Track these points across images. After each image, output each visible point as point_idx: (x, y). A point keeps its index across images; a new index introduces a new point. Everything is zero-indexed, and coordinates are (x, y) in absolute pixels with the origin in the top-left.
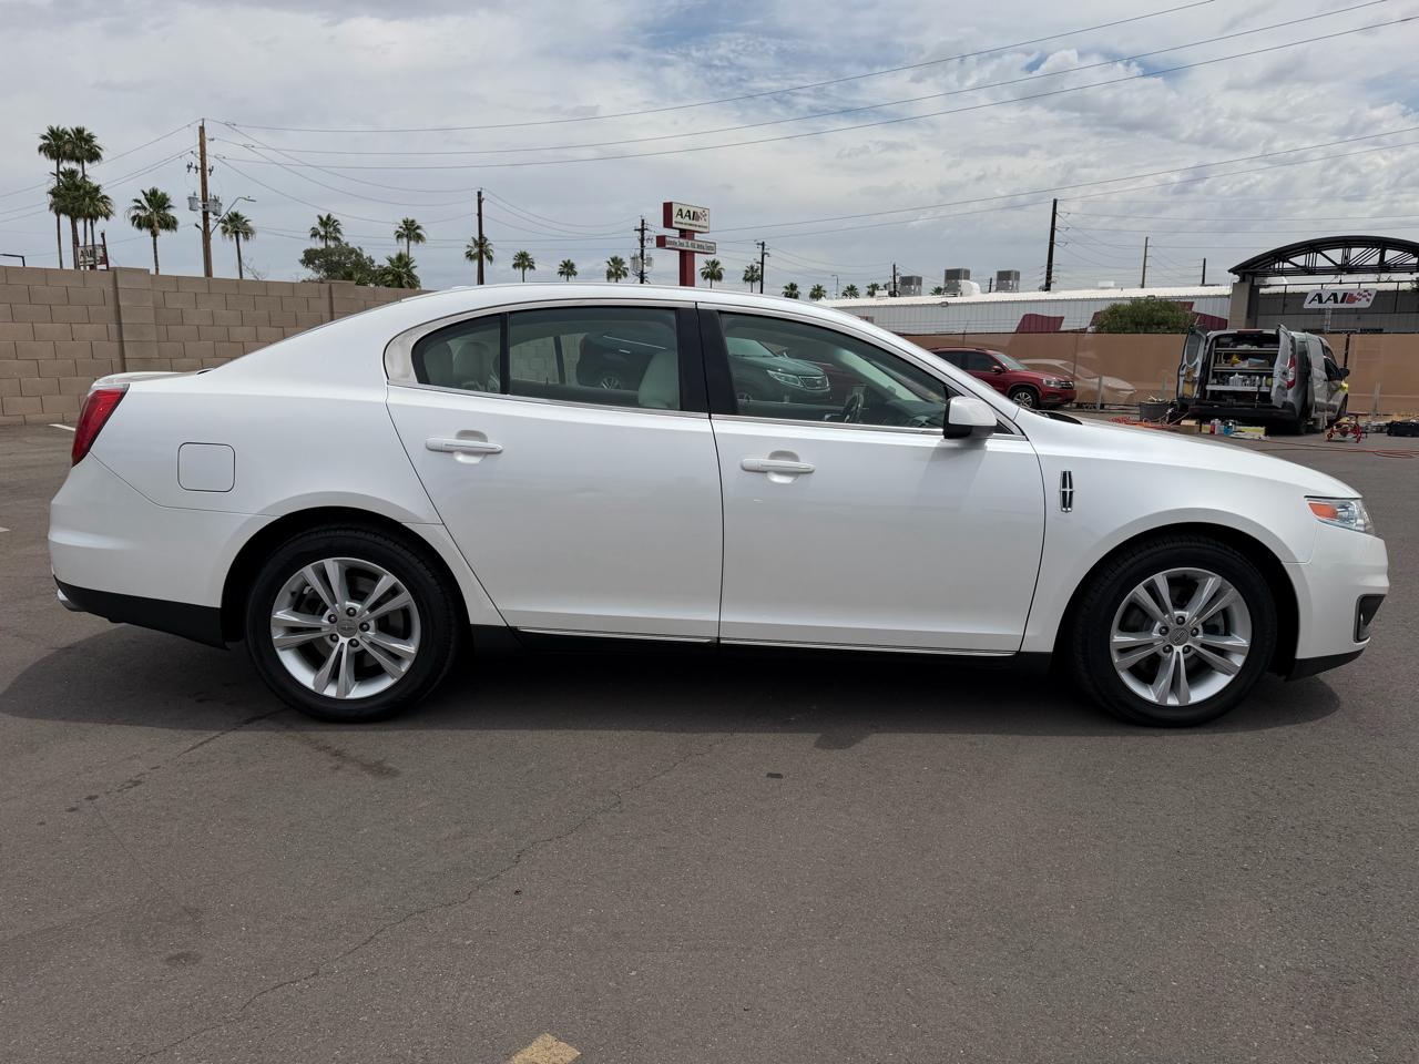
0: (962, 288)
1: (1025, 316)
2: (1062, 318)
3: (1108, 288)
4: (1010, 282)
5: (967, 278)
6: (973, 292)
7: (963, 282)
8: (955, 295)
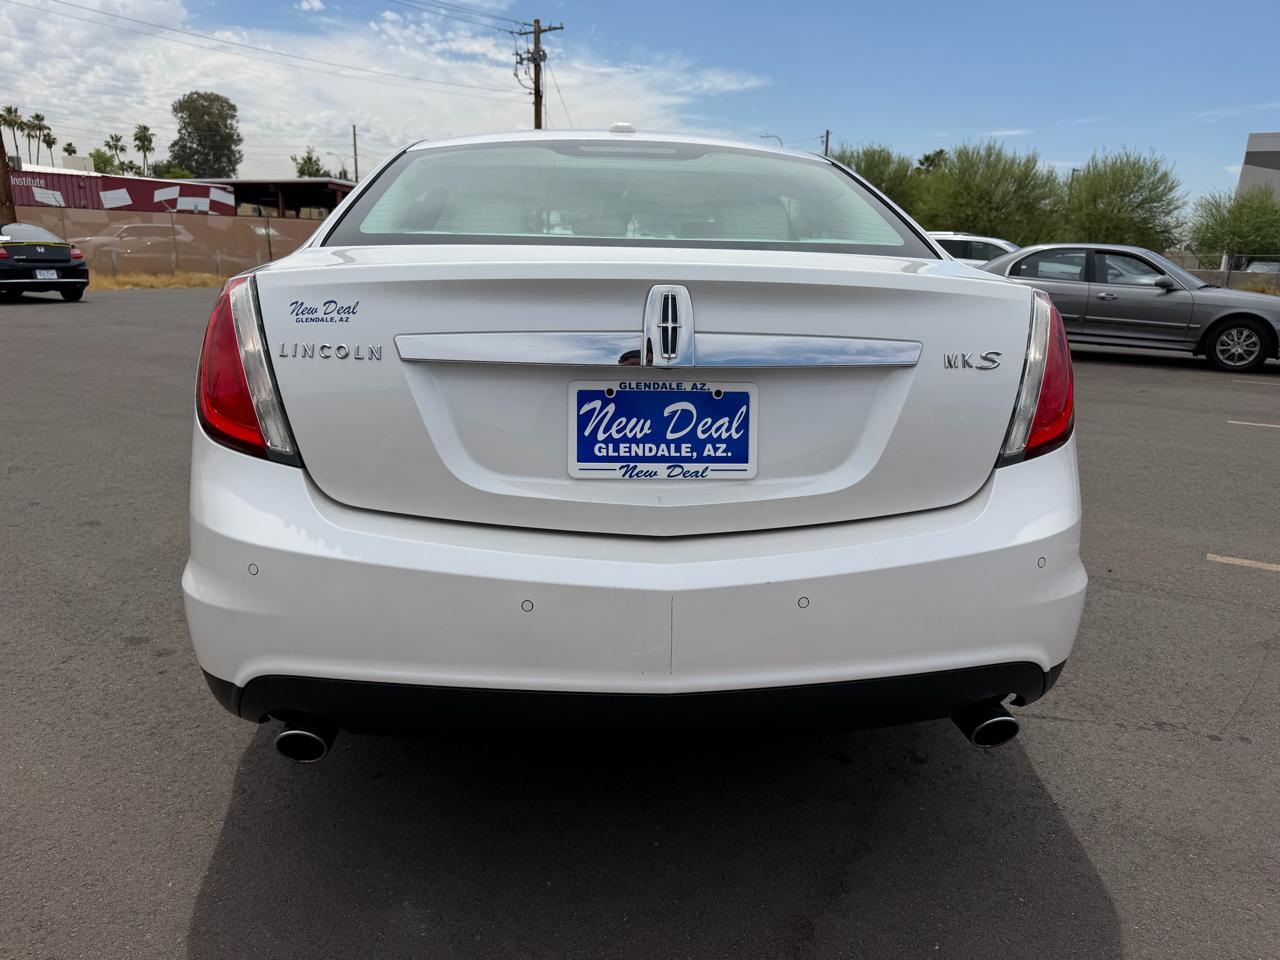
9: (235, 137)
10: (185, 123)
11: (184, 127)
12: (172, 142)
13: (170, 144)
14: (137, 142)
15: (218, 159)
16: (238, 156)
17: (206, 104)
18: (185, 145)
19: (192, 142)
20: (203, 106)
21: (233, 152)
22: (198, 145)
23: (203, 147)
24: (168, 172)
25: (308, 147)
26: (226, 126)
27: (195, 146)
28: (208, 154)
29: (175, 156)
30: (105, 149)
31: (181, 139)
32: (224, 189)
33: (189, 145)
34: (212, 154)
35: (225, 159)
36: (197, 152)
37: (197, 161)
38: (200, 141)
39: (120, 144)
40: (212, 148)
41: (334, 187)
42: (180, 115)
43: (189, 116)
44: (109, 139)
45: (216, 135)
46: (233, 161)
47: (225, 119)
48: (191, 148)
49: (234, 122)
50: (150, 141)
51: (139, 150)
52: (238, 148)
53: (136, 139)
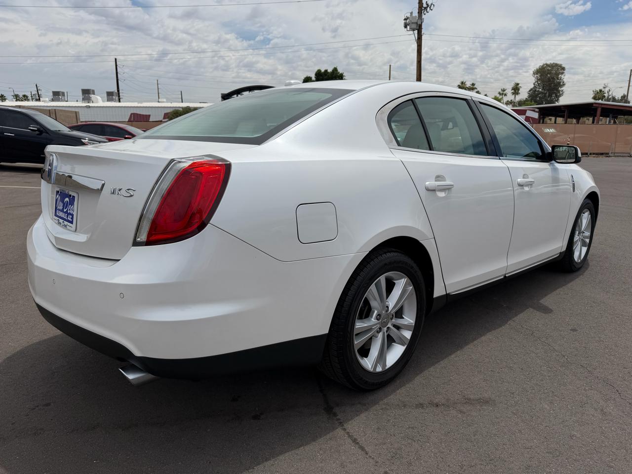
0: (92, 99)
1: (131, 114)
2: (149, 116)
3: (164, 102)
4: (114, 97)
5: (94, 94)
6: (99, 101)
7: (92, 96)
8: (89, 102)
9: (561, 83)
10: (538, 79)
11: (537, 81)
12: (530, 89)
13: (528, 90)
14: (513, 91)
15: (550, 96)
16: (561, 93)
17: (550, 69)
18: (536, 90)
19: (539, 89)
20: (548, 70)
21: (559, 91)
22: (542, 90)
23: (544, 90)
24: (524, 104)
25: (605, 84)
26: (558, 79)
27: (540, 90)
28: (546, 93)
29: (529, 97)
30: (498, 95)
31: (535, 87)
32: (534, 111)
33: (537, 90)
34: (548, 93)
35: (554, 95)
36: (541, 93)
37: (540, 97)
38: (543, 87)
39: (505, 92)
40: (548, 90)
41: (597, 106)
42: (536, 76)
43: (540, 76)
44: (500, 91)
45: (552, 84)
46: (558, 95)
47: (559, 74)
48: (538, 91)
49: (563, 76)
50: (519, 90)
51: (513, 94)
52: (562, 89)
53: (512, 89)
